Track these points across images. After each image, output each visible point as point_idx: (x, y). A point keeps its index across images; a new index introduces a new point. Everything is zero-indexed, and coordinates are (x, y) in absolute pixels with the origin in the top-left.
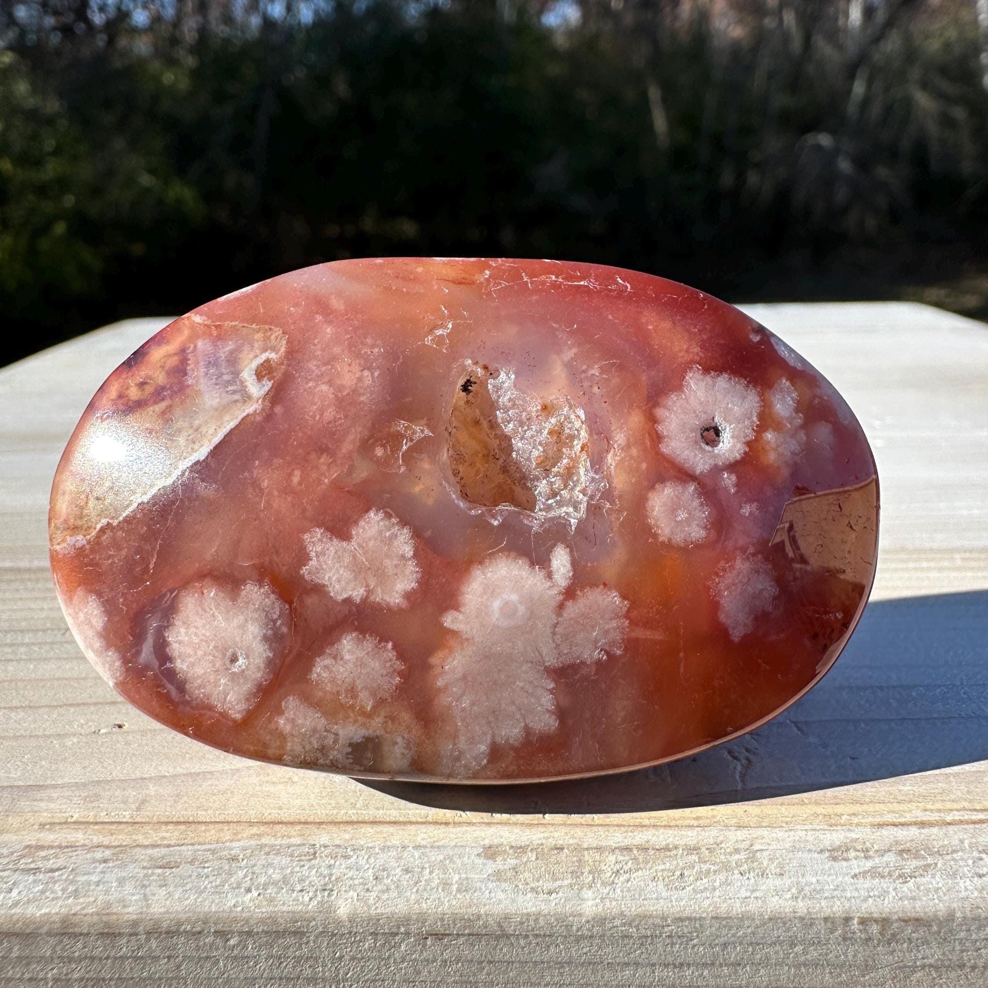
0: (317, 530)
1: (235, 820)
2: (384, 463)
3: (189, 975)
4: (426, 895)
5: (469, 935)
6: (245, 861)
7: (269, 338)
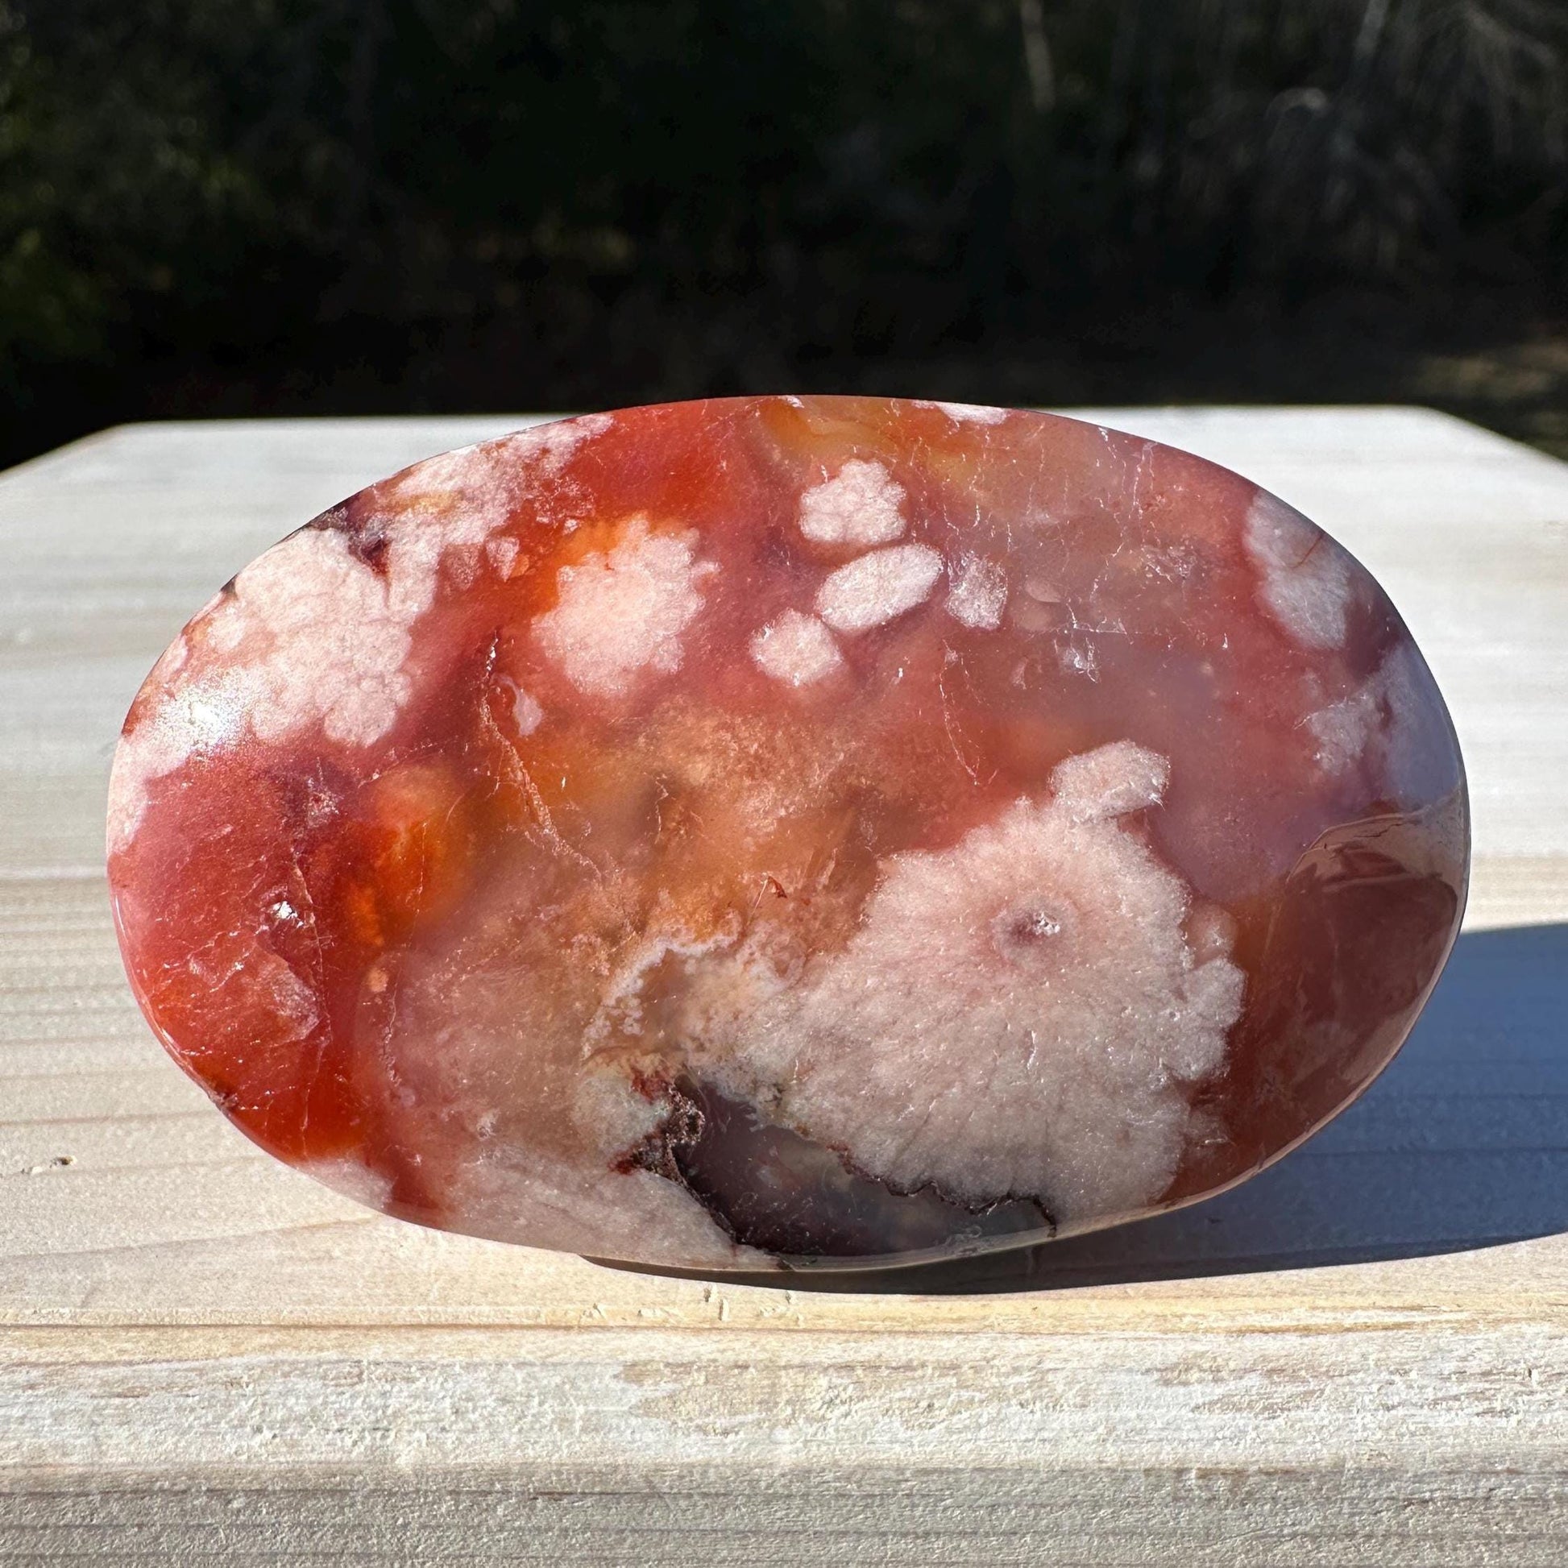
1: (236, 1322)
3: (174, 1549)
4: (534, 1435)
5: (601, 1493)
6: (251, 1386)
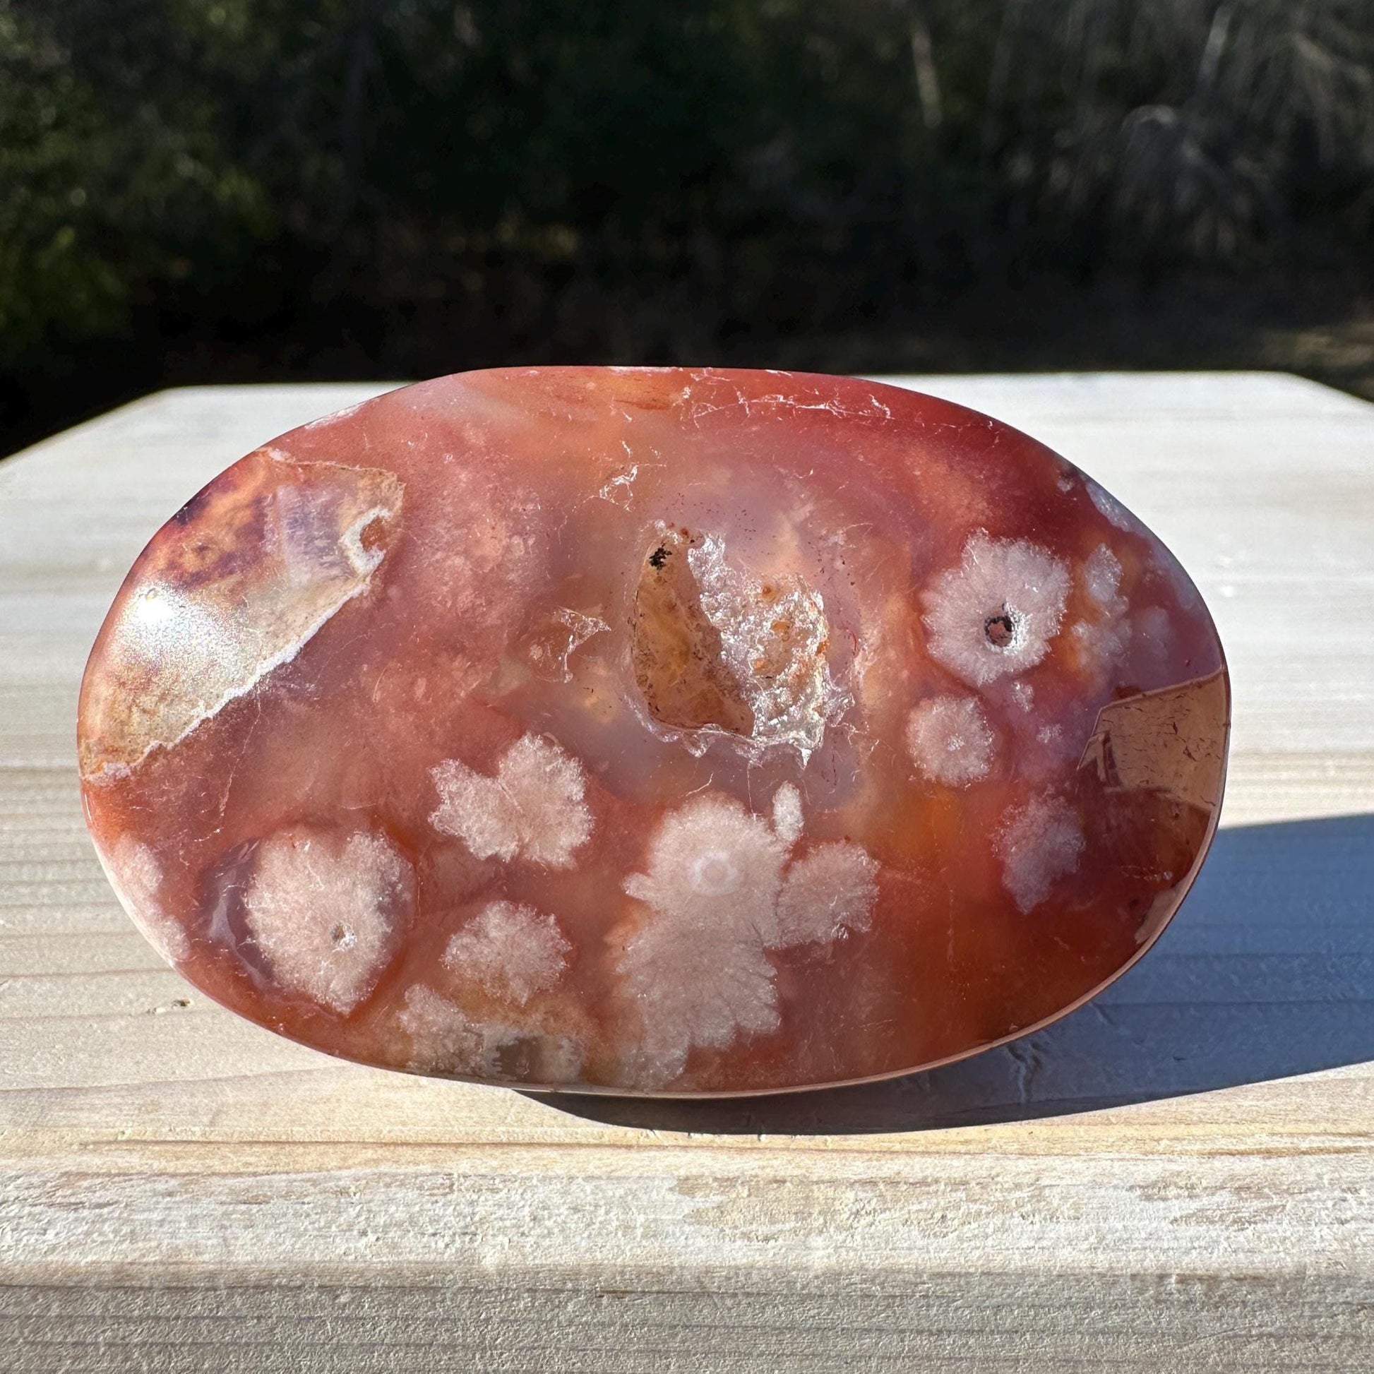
0: (451, 761)
1: (343, 1140)
2: (542, 669)
3: (286, 1339)
4: (600, 1242)
5: (658, 1292)
6: (358, 1195)
7: (378, 486)
